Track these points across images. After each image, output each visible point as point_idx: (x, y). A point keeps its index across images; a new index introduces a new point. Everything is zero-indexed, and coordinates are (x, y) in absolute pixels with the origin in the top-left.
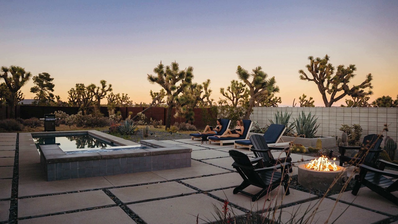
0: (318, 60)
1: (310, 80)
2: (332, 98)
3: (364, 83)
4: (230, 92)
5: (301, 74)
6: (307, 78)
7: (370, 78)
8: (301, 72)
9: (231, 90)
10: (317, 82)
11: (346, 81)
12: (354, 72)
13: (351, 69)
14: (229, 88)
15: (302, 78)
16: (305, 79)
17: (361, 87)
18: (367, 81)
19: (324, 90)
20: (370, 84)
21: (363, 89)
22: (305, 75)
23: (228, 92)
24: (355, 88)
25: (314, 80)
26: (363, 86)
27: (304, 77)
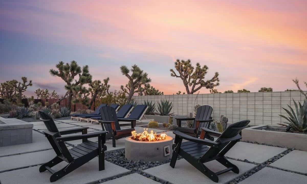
0: (183, 61)
1: (177, 77)
2: (193, 89)
3: (213, 78)
4: (128, 88)
5: (172, 72)
6: (176, 75)
7: (217, 74)
8: (172, 70)
10: (182, 79)
11: (202, 77)
12: (207, 71)
13: (205, 69)
14: (127, 85)
15: (172, 75)
16: (174, 76)
17: (212, 81)
18: (216, 77)
19: (187, 84)
20: (218, 79)
21: (213, 83)
22: (174, 73)
24: (209, 82)
25: (180, 77)
26: (213, 80)
27: (174, 75)
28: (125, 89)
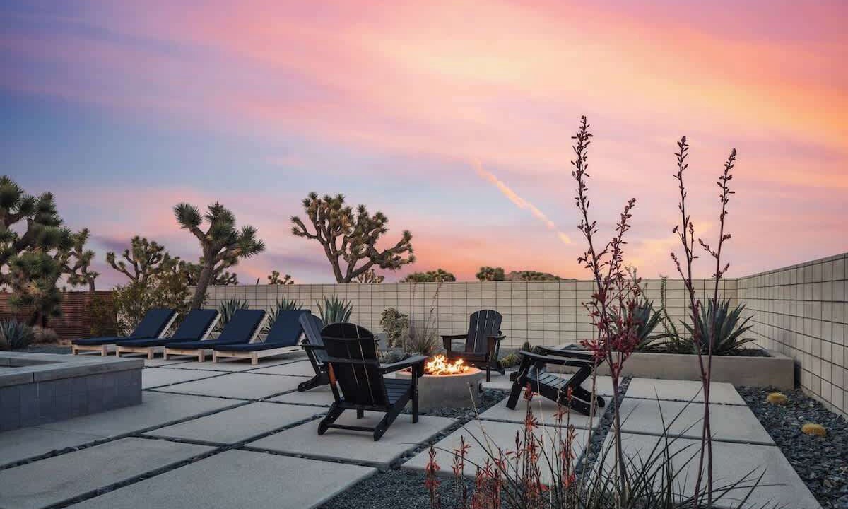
0: (327, 199)
1: (310, 237)
2: (350, 269)
3: (400, 245)
4: (129, 260)
5: (295, 225)
6: (306, 233)
7: (407, 236)
8: (295, 220)
9: (131, 257)
10: (322, 242)
11: (371, 241)
12: (385, 226)
13: (380, 221)
14: (127, 252)
15: (296, 232)
16: (301, 235)
17: (397, 252)
18: (404, 241)
19: (337, 256)
20: (409, 246)
21: (399, 255)
22: (303, 227)
23: (125, 261)
24: (387, 253)
25: (318, 237)
26: (399, 248)
27: (300, 232)
28: (121, 264)
